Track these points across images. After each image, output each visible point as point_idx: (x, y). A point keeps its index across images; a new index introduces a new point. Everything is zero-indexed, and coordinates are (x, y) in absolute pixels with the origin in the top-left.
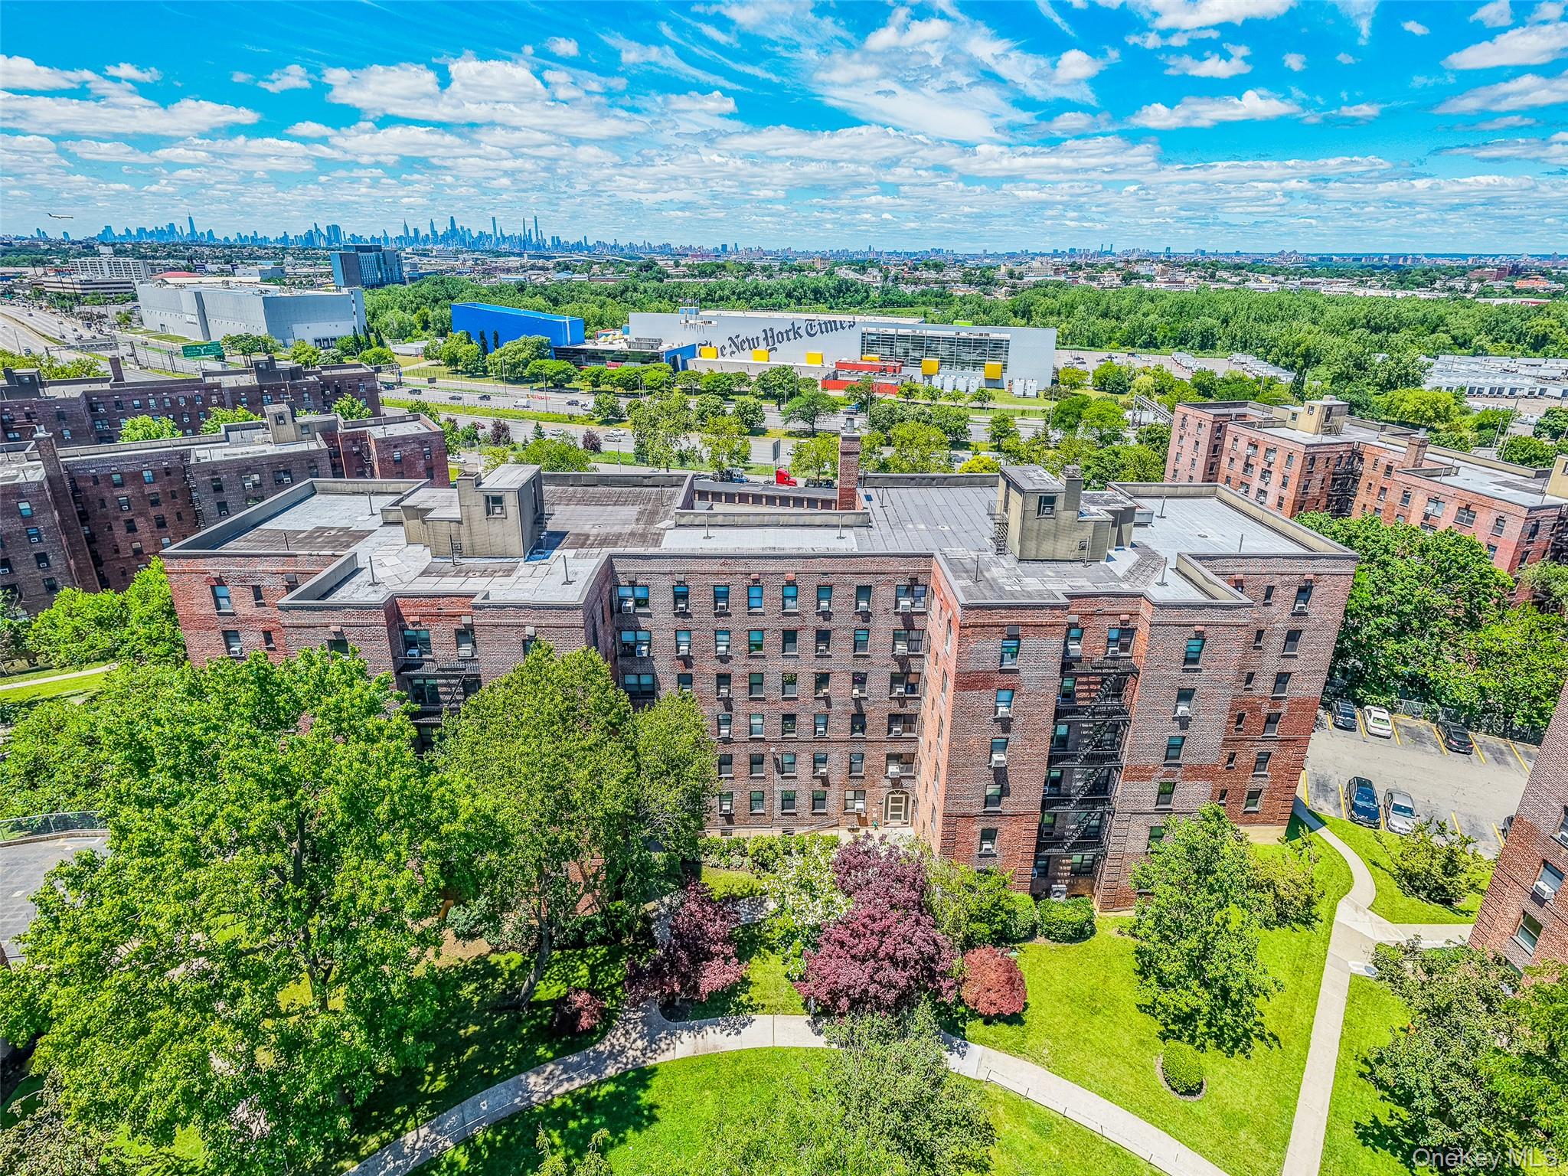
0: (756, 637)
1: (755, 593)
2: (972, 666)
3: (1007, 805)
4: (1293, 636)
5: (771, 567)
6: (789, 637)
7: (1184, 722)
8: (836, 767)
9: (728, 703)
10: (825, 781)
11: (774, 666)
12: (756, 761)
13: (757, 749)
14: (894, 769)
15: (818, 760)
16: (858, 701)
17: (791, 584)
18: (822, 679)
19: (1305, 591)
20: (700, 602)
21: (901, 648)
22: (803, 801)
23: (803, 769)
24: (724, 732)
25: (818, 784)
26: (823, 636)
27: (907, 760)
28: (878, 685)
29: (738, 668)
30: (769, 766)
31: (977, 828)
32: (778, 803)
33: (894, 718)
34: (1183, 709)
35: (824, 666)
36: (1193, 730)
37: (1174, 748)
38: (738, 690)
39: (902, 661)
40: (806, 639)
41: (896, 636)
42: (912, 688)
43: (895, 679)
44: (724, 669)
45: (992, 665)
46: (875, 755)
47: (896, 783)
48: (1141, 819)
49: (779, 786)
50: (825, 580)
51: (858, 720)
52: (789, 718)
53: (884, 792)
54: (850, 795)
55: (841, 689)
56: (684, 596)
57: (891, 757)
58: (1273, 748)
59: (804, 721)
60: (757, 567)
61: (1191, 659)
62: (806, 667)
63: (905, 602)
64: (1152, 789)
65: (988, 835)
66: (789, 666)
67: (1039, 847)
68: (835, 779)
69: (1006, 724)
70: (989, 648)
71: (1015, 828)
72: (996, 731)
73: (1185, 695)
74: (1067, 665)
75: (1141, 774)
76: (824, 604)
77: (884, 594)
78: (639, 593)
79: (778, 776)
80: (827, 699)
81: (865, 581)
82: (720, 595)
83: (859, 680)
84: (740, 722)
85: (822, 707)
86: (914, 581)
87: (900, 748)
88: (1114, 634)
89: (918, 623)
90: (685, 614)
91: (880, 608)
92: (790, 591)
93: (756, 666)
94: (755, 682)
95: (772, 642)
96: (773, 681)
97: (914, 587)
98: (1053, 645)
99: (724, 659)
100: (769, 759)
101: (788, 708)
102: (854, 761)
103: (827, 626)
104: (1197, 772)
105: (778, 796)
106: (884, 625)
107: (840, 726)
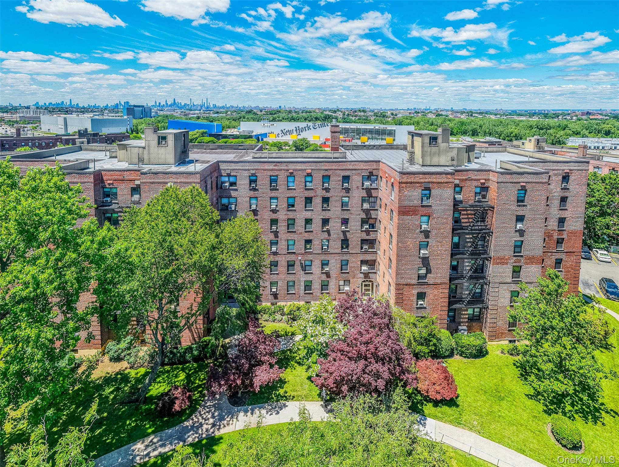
0: (291, 201)
1: (291, 179)
2: (406, 203)
3: (430, 279)
4: (563, 200)
5: (299, 166)
6: (309, 200)
7: (521, 233)
8: (334, 267)
9: (276, 234)
10: (328, 275)
11: (301, 215)
12: (290, 265)
13: (292, 258)
14: (365, 268)
15: (324, 264)
16: (344, 232)
17: (309, 175)
18: (325, 222)
19: (566, 178)
20: (263, 183)
21: (366, 206)
22: (316, 286)
23: (316, 268)
24: (274, 249)
25: (324, 277)
26: (326, 200)
27: (372, 264)
28: (355, 225)
29: (282, 216)
30: (298, 267)
31: (415, 292)
32: (303, 288)
33: (363, 241)
34: (519, 226)
35: (327, 215)
36: (526, 238)
37: (518, 247)
38: (282, 227)
39: (367, 212)
40: (317, 202)
41: (363, 200)
42: (373, 226)
43: (364, 222)
44: (274, 216)
45: (417, 202)
46: (354, 261)
47: (366, 275)
48: (505, 287)
49: (302, 278)
50: (326, 173)
51: (345, 243)
52: (308, 241)
53: (360, 281)
54: (342, 283)
55: (335, 226)
56: (255, 181)
57: (363, 262)
58: (563, 256)
59: (316, 244)
60: (291, 167)
61: (520, 201)
62: (317, 215)
63: (367, 184)
64: (508, 270)
65: (421, 296)
66: (308, 215)
67: (450, 303)
68: (333, 274)
69: (427, 234)
70: (416, 194)
71: (436, 292)
72: (422, 237)
73: (520, 219)
75: (502, 261)
76: (326, 185)
77: (356, 180)
78: (232, 179)
79: (302, 272)
80: (328, 231)
81: (347, 173)
82: (273, 180)
83: (345, 222)
84: (283, 244)
85: (326, 235)
86: (371, 174)
87: (368, 257)
88: (478, 190)
89: (374, 193)
90: (255, 190)
91: (354, 186)
92: (309, 179)
93: (291, 215)
94: (291, 223)
95: (300, 204)
96: (300, 223)
97: (371, 176)
98: (448, 193)
99: (274, 211)
100: (297, 263)
101: (308, 236)
102: (344, 265)
103: (327, 195)
104: (531, 260)
105: (303, 284)
106: (357, 194)
107: (336, 246)
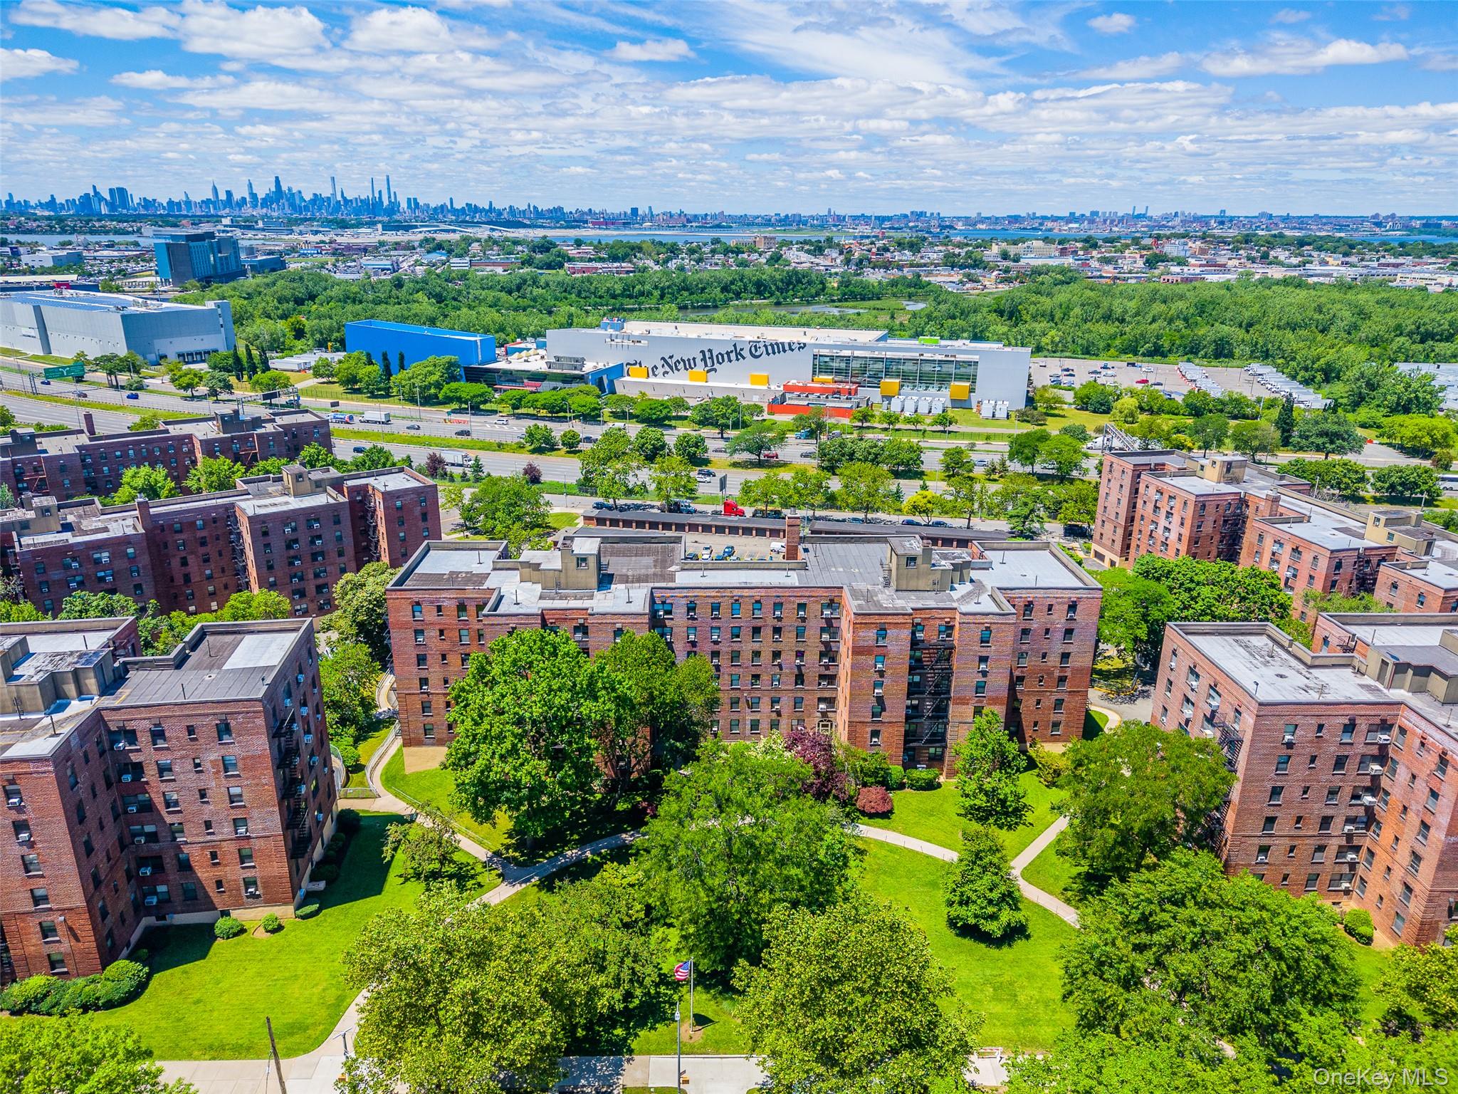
0: (735, 631)
1: (736, 606)
2: (861, 643)
3: (884, 717)
4: (1069, 632)
5: (746, 593)
6: (756, 631)
7: (984, 674)
8: (785, 705)
9: (718, 667)
10: (779, 713)
11: (747, 647)
12: (735, 702)
13: (735, 694)
14: (822, 706)
15: (775, 701)
16: (799, 667)
17: (758, 602)
18: (777, 655)
19: (1073, 608)
20: (703, 612)
21: (826, 637)
22: (764, 725)
23: (765, 706)
25: (774, 715)
26: (777, 630)
27: (831, 701)
28: (812, 657)
29: (725, 647)
30: (743, 705)
31: (869, 730)
32: (748, 727)
33: (822, 677)
34: (983, 666)
35: (778, 647)
36: (989, 678)
37: (980, 688)
38: (725, 661)
39: (826, 644)
40: (767, 632)
41: (823, 630)
42: (833, 659)
43: (822, 655)
44: (716, 648)
45: (871, 643)
46: (810, 699)
47: (824, 714)
48: (965, 726)
49: (749, 717)
50: (778, 600)
51: (800, 678)
52: (756, 677)
53: (817, 720)
54: (795, 722)
55: (788, 659)
56: (694, 609)
57: (820, 700)
58: (1065, 696)
59: (765, 677)
60: (736, 592)
61: (984, 641)
62: (767, 648)
63: (827, 612)
64: (970, 710)
65: (875, 733)
66: (756, 646)
67: (906, 741)
68: (785, 713)
69: (881, 673)
70: (872, 634)
71: (891, 730)
72: (876, 677)
73: (983, 659)
74: (915, 643)
75: (963, 701)
76: (778, 613)
77: (814, 608)
78: (667, 607)
79: (748, 710)
80: (780, 666)
81: (803, 601)
82: (716, 607)
83: (800, 654)
84: (725, 680)
85: (777, 670)
86: (832, 601)
87: (827, 695)
88: (942, 629)
89: (835, 623)
90: (693, 619)
91: (812, 615)
92: (757, 606)
93: (736, 647)
94: (735, 656)
95: (746, 633)
96: (746, 655)
97: (832, 604)
98: (906, 634)
99: (716, 643)
100: (743, 700)
101: (755, 671)
102: (797, 702)
103: (779, 624)
104: (994, 701)
105: (748, 723)
106: (815, 624)
107: (788, 682)
